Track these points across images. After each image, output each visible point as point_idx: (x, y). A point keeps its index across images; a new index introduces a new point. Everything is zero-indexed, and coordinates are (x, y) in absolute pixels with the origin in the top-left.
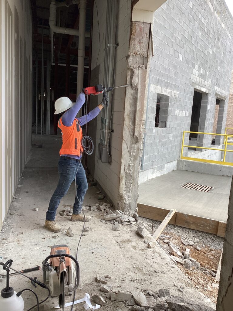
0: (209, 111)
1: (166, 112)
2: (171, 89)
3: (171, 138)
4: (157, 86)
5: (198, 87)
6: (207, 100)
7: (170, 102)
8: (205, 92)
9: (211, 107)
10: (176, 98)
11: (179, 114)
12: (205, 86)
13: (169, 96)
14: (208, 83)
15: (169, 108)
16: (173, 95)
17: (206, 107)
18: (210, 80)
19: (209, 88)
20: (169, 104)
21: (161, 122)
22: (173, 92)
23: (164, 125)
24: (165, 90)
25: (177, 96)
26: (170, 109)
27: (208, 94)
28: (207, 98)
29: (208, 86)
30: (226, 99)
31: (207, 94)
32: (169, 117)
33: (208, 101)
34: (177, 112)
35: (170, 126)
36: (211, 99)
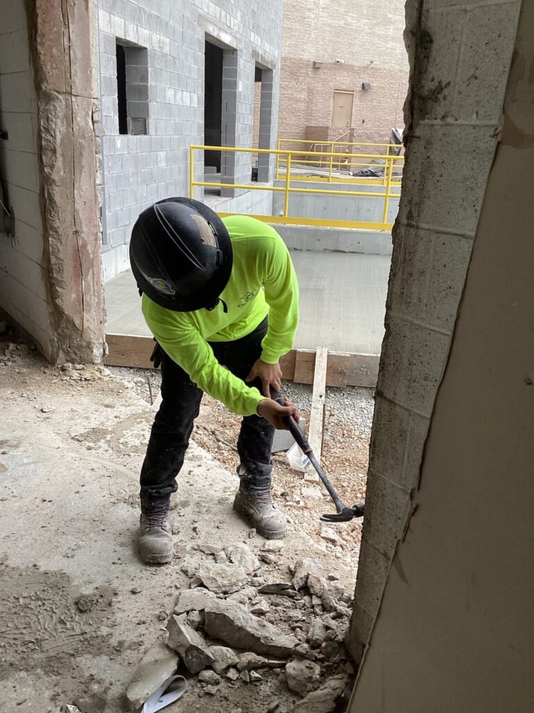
0: (242, 97)
1: (143, 92)
2: (150, 29)
3: (163, 165)
4: (112, 16)
5: (214, 30)
6: (236, 66)
7: (149, 65)
8: (228, 43)
9: (244, 85)
10: (164, 55)
11: (175, 99)
12: (228, 29)
13: (146, 48)
14: (235, 22)
15: (151, 83)
16: (156, 45)
17: (235, 85)
18: (239, 14)
19: (238, 36)
20: (150, 69)
21: (134, 119)
22: (156, 37)
23: (142, 129)
24: (135, 29)
25: (167, 50)
26: (153, 84)
27: (236, 50)
28: (235, 62)
29: (236, 29)
30: (274, 67)
31: (234, 51)
32: (153, 107)
33: (238, 69)
34: (170, 93)
35: (156, 131)
36: (245, 66)
